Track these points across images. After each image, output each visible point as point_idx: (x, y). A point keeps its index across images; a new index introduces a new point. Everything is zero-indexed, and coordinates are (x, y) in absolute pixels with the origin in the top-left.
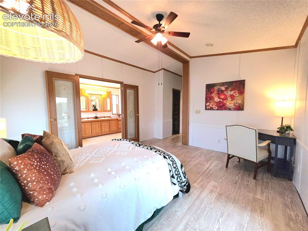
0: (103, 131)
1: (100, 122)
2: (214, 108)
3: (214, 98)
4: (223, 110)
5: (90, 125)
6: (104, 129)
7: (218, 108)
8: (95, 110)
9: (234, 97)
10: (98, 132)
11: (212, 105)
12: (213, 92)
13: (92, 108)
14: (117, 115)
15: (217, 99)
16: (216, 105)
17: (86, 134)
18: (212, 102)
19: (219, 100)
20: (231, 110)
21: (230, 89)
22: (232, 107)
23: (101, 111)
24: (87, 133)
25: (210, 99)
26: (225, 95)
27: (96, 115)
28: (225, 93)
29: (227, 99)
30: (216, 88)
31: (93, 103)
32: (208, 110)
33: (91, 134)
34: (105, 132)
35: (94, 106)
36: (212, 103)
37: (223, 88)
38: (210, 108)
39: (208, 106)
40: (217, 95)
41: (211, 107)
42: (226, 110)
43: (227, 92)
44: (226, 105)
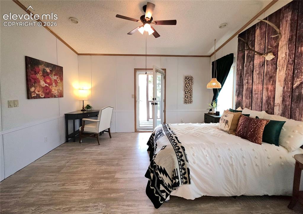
2: (41, 96)
3: (39, 82)
4: (49, 98)
7: (45, 95)
9: (57, 82)
11: (39, 92)
12: (38, 73)
15: (42, 83)
16: (43, 92)
18: (38, 86)
19: (45, 85)
20: (56, 97)
21: (54, 73)
22: (56, 94)
25: (35, 82)
26: (51, 80)
28: (50, 76)
29: (52, 84)
30: (41, 67)
32: (34, 98)
36: (38, 88)
37: (48, 70)
38: (35, 95)
39: (33, 93)
40: (43, 77)
41: (37, 94)
42: (52, 97)
43: (52, 76)
44: (52, 91)
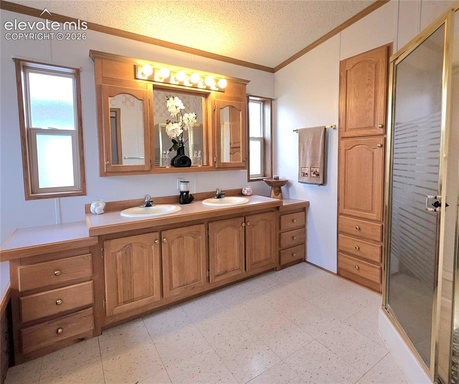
0: (218, 271)
1: (203, 227)
5: (155, 249)
6: (219, 258)
8: (181, 161)
10: (192, 279)
13: (166, 155)
14: (269, 183)
17: (132, 301)
23: (206, 168)
24: (138, 290)
27: (183, 188)
31: (174, 130)
33: (157, 296)
34: (226, 272)
35: (178, 146)
